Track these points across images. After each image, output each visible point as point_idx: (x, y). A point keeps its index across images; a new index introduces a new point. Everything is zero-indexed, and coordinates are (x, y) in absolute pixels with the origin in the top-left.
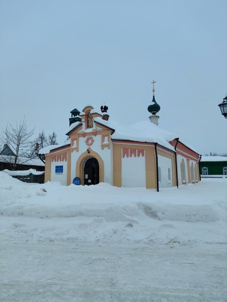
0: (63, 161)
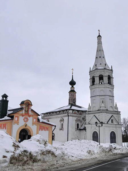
0: (3, 129)
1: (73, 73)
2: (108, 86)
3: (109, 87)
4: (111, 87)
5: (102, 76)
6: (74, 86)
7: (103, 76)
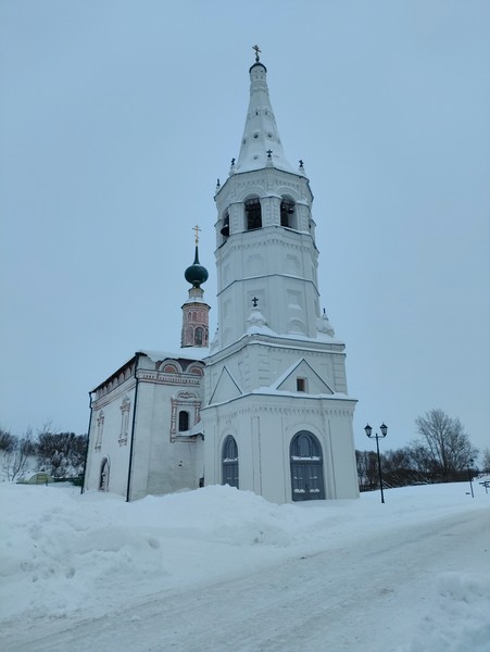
1: (197, 241)
2: (280, 238)
3: (288, 241)
4: (299, 244)
5: (256, 201)
6: (202, 286)
7: (258, 199)
